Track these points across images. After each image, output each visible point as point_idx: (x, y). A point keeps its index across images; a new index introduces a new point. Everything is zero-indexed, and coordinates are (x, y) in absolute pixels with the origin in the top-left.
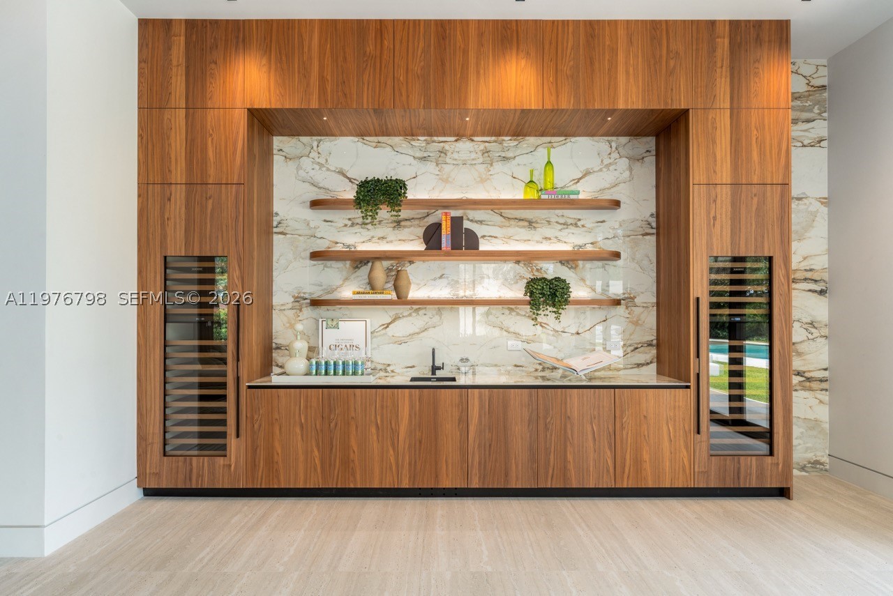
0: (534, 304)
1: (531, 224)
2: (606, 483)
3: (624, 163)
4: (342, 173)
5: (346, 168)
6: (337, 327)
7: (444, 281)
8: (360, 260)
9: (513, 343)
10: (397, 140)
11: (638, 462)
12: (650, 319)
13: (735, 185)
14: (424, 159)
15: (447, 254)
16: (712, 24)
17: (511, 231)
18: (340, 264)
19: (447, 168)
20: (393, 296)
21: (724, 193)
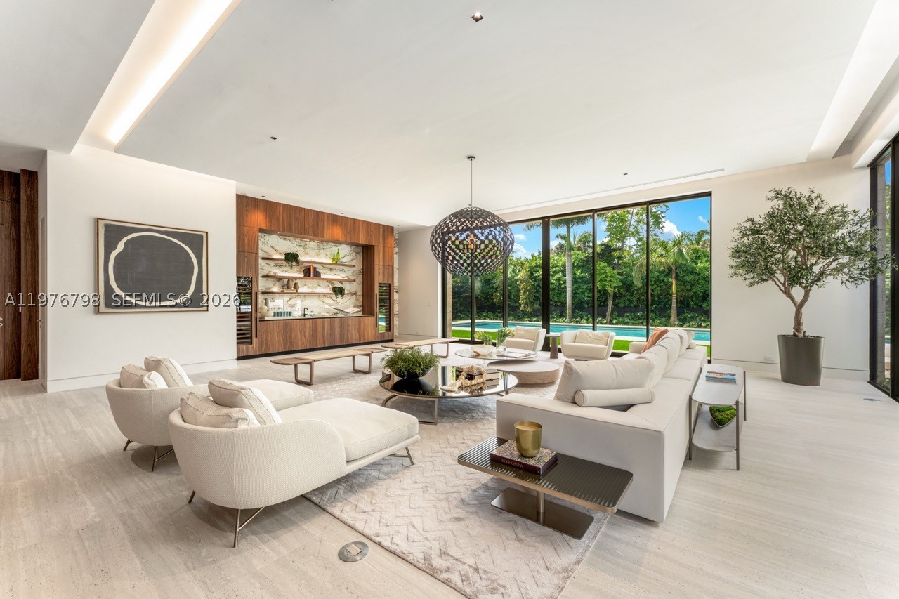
0: (336, 294)
1: (331, 270)
2: (357, 342)
3: (354, 253)
4: (272, 247)
5: (274, 246)
6: (274, 301)
7: (306, 287)
8: (280, 279)
9: (327, 307)
10: (291, 238)
11: (364, 336)
12: (361, 299)
13: (384, 266)
14: (300, 246)
15: (313, 279)
16: (379, 224)
17: (325, 271)
18: (272, 279)
19: (307, 250)
20: (295, 291)
21: (381, 268)
